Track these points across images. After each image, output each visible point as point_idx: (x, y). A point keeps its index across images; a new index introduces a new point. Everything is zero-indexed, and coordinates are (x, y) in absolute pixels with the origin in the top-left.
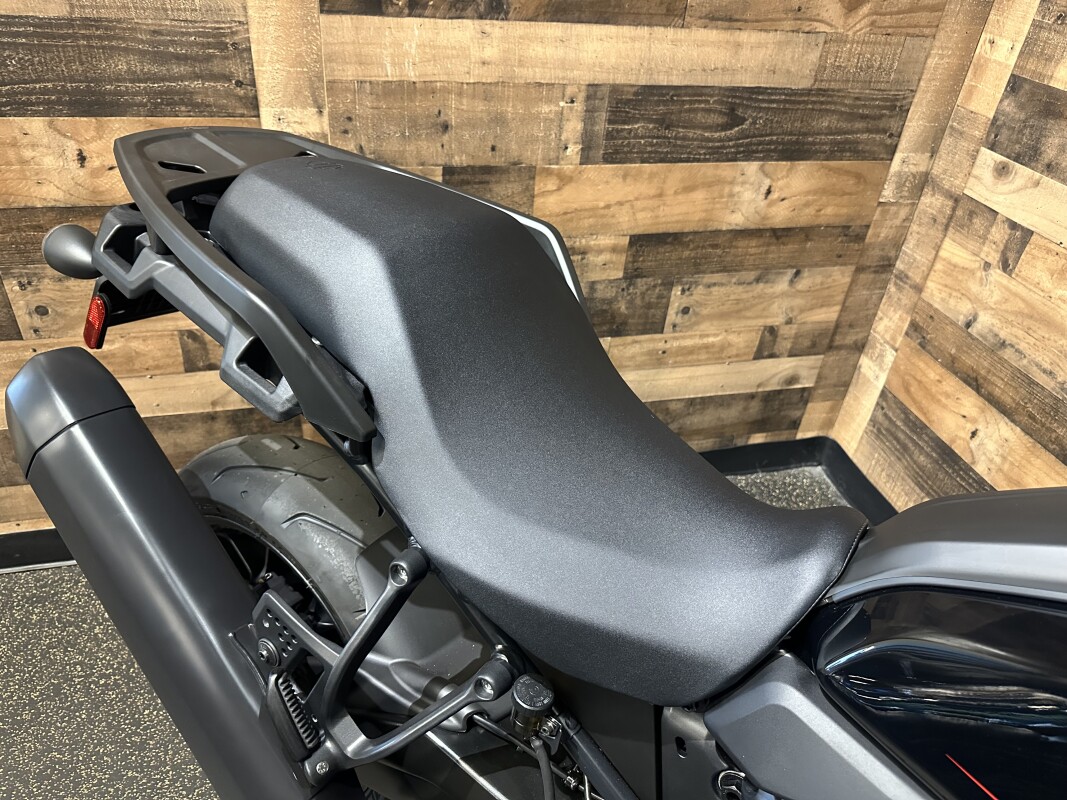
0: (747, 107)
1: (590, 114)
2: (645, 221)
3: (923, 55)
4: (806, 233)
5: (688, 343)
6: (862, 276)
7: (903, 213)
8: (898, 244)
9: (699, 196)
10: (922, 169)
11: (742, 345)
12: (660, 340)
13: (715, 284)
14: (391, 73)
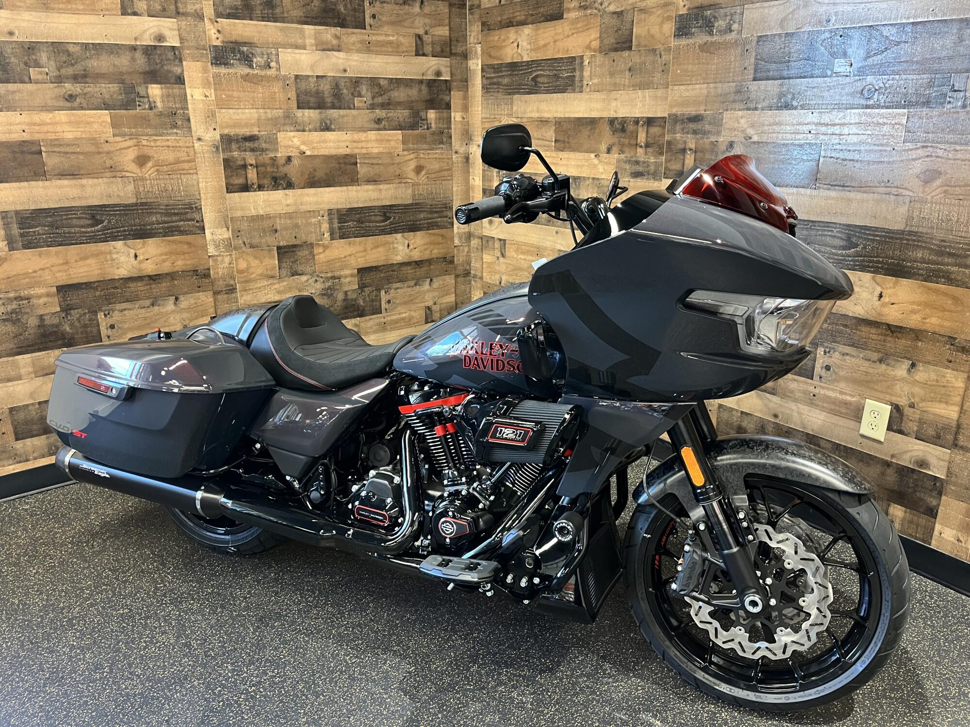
0: (390, 213)
1: (331, 221)
2: (362, 263)
3: (450, 186)
4: (429, 261)
5: (394, 317)
6: (459, 279)
7: (466, 249)
8: (469, 264)
9: (381, 249)
10: (467, 230)
11: (418, 317)
12: (381, 317)
13: (398, 288)
14: (253, 212)
